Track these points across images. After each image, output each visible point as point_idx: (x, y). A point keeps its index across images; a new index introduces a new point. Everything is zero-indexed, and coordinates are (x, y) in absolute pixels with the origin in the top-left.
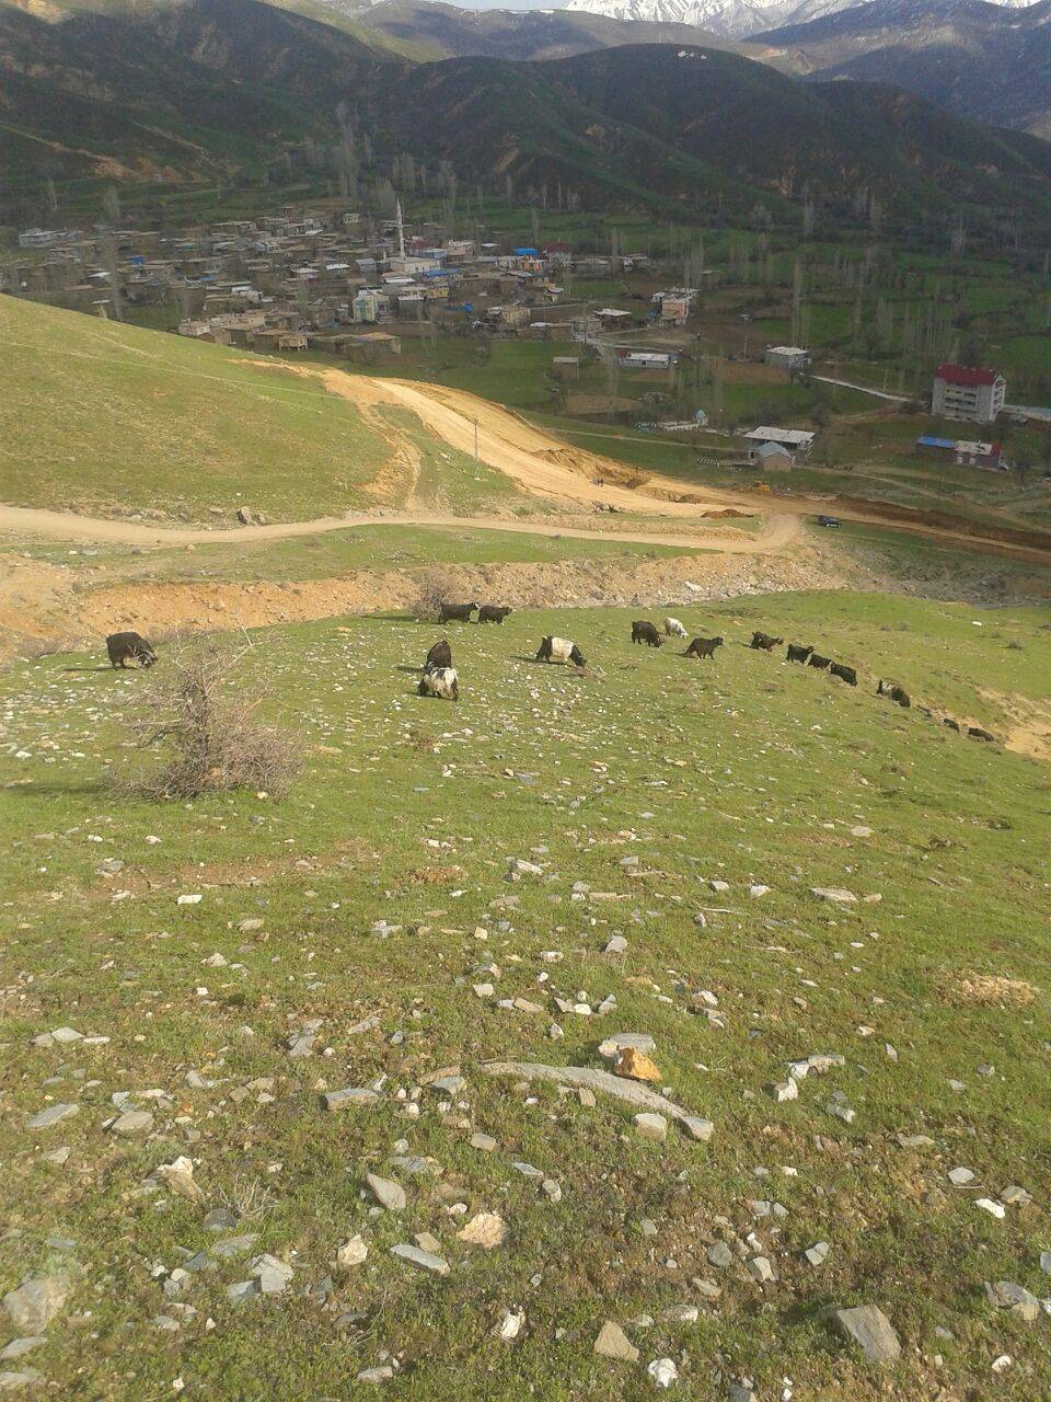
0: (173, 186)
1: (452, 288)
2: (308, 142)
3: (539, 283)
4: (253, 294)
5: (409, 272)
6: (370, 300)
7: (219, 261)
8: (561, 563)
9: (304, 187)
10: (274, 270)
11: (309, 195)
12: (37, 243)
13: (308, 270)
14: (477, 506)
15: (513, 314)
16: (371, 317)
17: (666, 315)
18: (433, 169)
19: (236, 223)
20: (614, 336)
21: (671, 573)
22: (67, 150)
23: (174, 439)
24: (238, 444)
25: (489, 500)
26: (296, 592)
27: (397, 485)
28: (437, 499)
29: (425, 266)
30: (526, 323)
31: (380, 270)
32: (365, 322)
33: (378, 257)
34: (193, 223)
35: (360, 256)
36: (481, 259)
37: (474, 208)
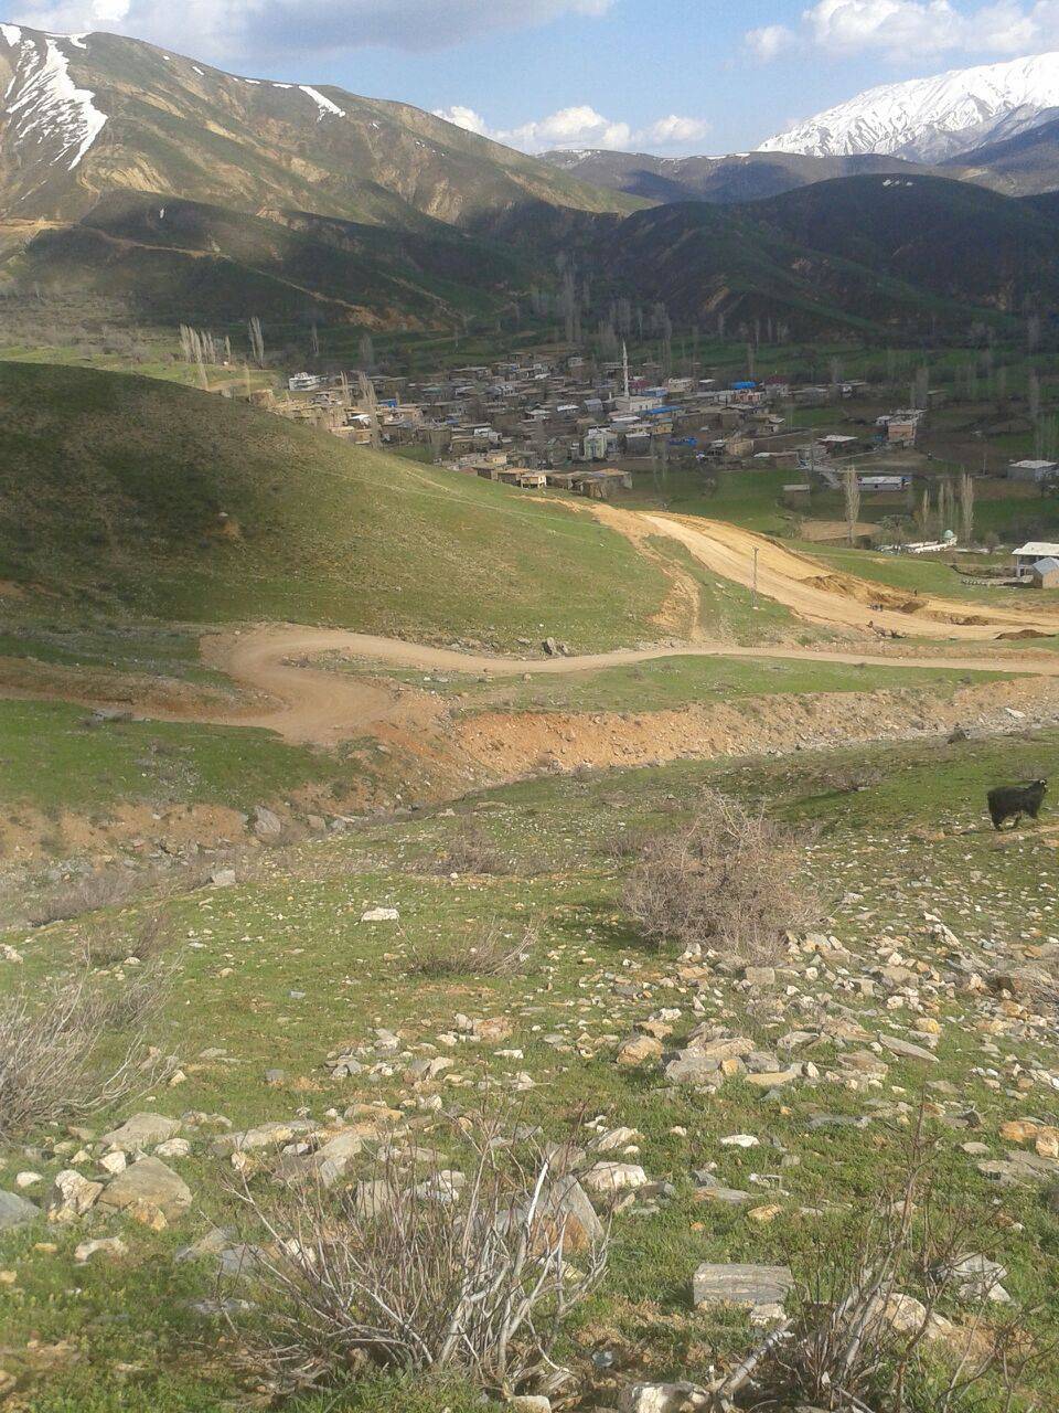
0: (417, 334)
1: (675, 424)
2: (534, 291)
3: (759, 415)
4: (494, 436)
5: (635, 410)
6: (599, 438)
7: (462, 404)
8: (878, 691)
9: (530, 333)
10: (509, 413)
11: (535, 341)
12: (304, 387)
13: (541, 412)
14: (760, 636)
15: (737, 446)
16: (600, 454)
17: (893, 437)
18: (647, 312)
19: (474, 369)
20: (840, 462)
21: (990, 700)
22: (327, 300)
23: (482, 571)
24: (536, 576)
25: (769, 629)
26: (638, 723)
27: (680, 616)
28: (722, 630)
29: (648, 404)
30: (749, 454)
31: (607, 409)
32: (596, 460)
33: (604, 397)
34: (435, 369)
35: (588, 397)
36: (700, 394)
37: (690, 346)
